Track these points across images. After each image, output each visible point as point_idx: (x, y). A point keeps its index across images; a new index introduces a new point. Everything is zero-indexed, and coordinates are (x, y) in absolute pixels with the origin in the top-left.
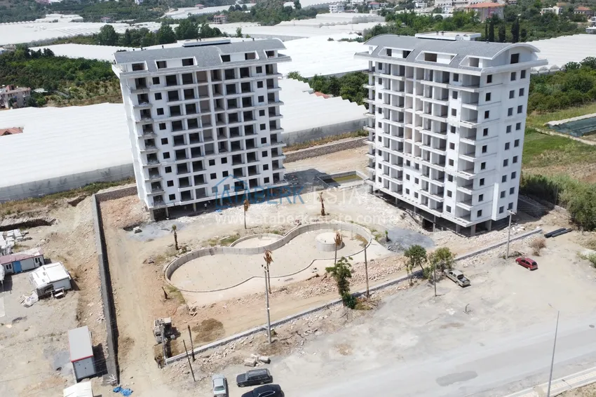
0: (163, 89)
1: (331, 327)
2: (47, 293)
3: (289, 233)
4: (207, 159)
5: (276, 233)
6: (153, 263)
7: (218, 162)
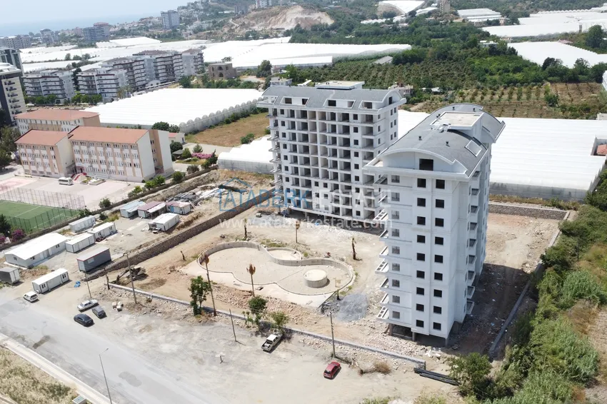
0: (287, 119)
1: (169, 316)
2: (153, 227)
3: (311, 258)
4: (313, 180)
5: (306, 255)
6: (223, 237)
7: (321, 185)
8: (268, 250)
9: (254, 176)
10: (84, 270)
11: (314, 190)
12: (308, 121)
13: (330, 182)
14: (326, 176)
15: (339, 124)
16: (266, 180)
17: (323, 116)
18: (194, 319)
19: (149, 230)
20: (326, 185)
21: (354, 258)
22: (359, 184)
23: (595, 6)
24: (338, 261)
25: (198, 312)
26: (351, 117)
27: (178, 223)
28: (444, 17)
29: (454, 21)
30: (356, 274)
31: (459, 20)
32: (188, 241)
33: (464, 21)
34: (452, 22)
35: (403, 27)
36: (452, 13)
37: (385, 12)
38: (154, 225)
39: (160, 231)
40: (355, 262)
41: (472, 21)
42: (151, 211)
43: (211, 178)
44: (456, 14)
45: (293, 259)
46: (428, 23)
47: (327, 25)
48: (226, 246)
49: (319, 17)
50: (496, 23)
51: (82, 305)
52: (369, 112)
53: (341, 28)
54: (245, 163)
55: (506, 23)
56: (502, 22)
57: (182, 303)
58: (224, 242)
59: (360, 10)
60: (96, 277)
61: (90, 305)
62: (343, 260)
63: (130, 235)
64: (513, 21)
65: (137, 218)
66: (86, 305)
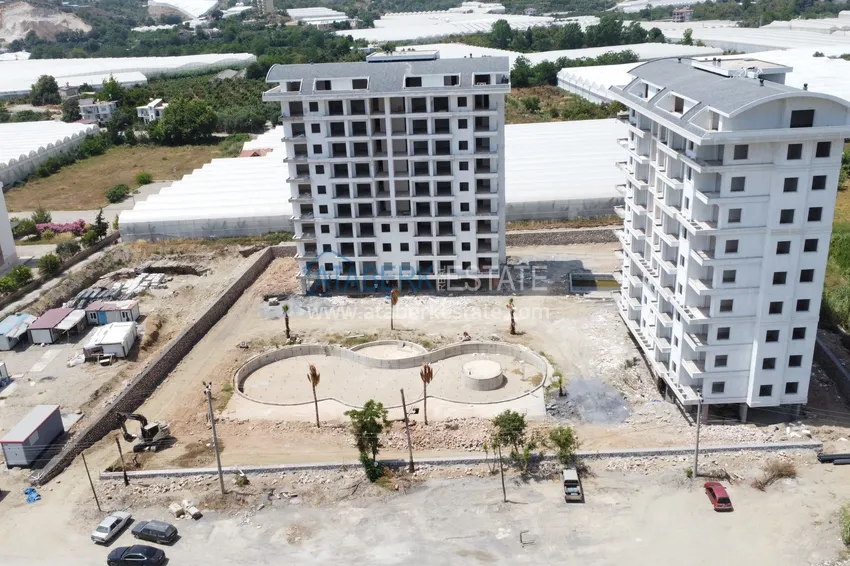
0: (323, 118)
1: (316, 496)
2: (94, 356)
3: (441, 348)
4: (378, 222)
5: (426, 345)
6: (246, 348)
7: (395, 228)
8: (352, 350)
9: (202, 243)
10: (24, 462)
11: (379, 239)
12: (367, 118)
13: (412, 221)
14: (405, 210)
15: (430, 116)
16: (231, 248)
17: (398, 106)
19: (86, 360)
20: (403, 228)
21: (513, 332)
22: (469, 215)
23: (453, 6)
24: (491, 342)
26: (453, 103)
27: (137, 339)
28: (268, 18)
29: (287, 24)
30: (542, 354)
31: (294, 23)
32: (180, 366)
33: (300, 23)
34: (283, 26)
35: (213, 34)
36: (279, 13)
37: (163, 15)
38: (99, 349)
39: (116, 358)
40: (517, 338)
41: (313, 23)
42: (66, 325)
43: (116, 259)
44: (285, 15)
45: (412, 355)
46: (248, 27)
47: (82, 32)
48: (263, 362)
49: (65, 21)
50: (346, 26)
51: (100, 529)
52: (482, 90)
53: (106, 37)
54: (179, 224)
55: (360, 26)
56: (353, 24)
58: (255, 355)
59: (123, 13)
62: (497, 339)
63: (49, 378)
64: (368, 23)
65: (32, 347)
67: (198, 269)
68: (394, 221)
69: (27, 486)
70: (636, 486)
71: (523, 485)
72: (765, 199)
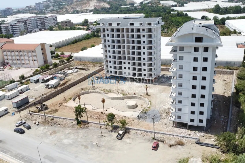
0: (109, 33)
1: (64, 126)
3: (126, 96)
4: (123, 61)
5: (124, 95)
6: (82, 89)
7: (127, 63)
8: (105, 94)
9: (91, 63)
10: (16, 107)
11: (123, 65)
12: (120, 33)
13: (131, 62)
14: (129, 59)
15: (135, 34)
16: (97, 65)
18: (78, 126)
19: (46, 87)
20: (129, 63)
21: (147, 94)
22: (145, 61)
24: (140, 96)
25: (79, 123)
27: (59, 84)
28: (155, 4)
29: (159, 5)
30: (150, 101)
31: (161, 5)
32: (65, 92)
33: (163, 5)
34: (158, 6)
35: (139, 8)
36: (158, 2)
37: (130, 3)
38: (48, 85)
39: (51, 87)
40: (148, 96)
41: (166, 5)
42: (45, 79)
43: (71, 65)
44: (159, 3)
45: (118, 97)
46: (148, 6)
47: (107, 7)
48: (84, 93)
49: (104, 5)
50: (176, 6)
51: (17, 123)
52: (149, 27)
53: (113, 9)
55: (179, 6)
56: (178, 5)
57: (69, 119)
58: (83, 91)
59: (120, 2)
60: (22, 110)
61: (22, 123)
62: (142, 96)
63: (37, 90)
64: (182, 5)
65: (39, 83)
66: (20, 123)
67: (86, 69)
68: (127, 61)
69: (14, 112)
70: (138, 139)
71: (110, 133)
72: (190, 63)
